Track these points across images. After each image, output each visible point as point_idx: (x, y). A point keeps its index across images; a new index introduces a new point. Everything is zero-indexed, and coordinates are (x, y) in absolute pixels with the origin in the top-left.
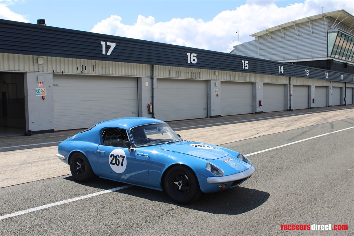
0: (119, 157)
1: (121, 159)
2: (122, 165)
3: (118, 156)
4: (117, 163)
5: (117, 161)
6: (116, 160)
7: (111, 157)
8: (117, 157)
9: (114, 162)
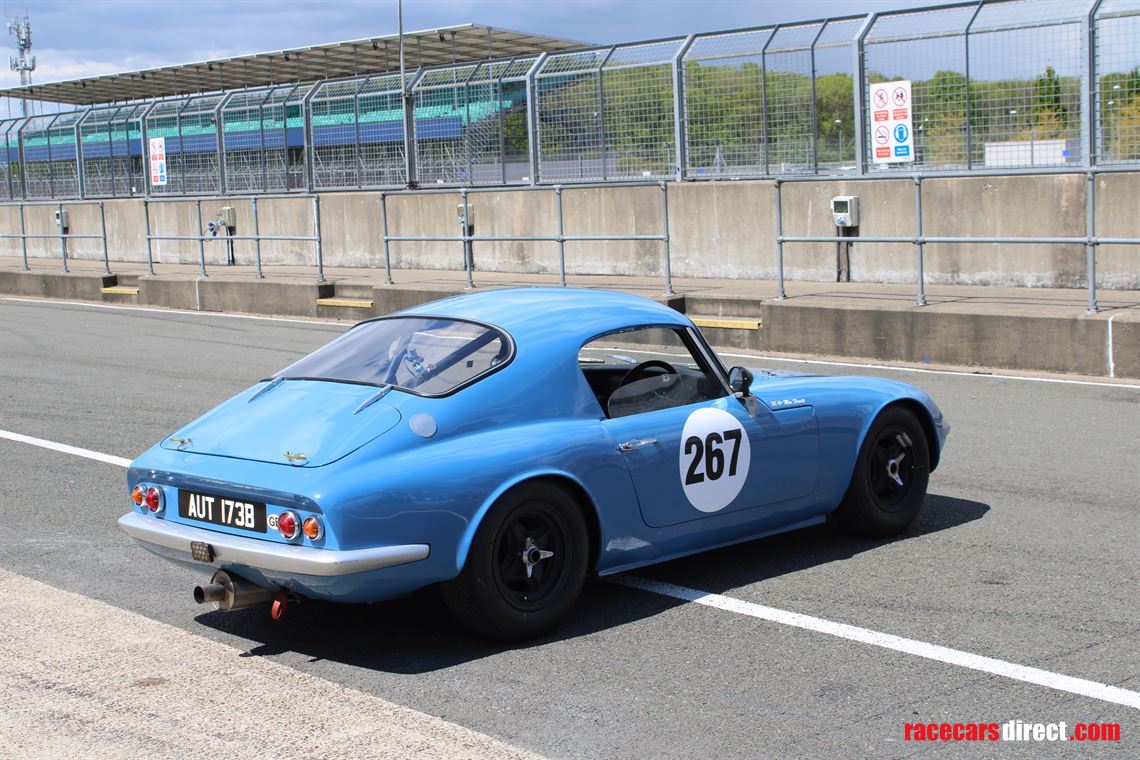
0: (719, 440)
1: (727, 447)
2: (733, 472)
3: (714, 437)
4: (715, 469)
5: (715, 460)
6: (711, 454)
7: (688, 451)
8: (714, 442)
9: (701, 468)
